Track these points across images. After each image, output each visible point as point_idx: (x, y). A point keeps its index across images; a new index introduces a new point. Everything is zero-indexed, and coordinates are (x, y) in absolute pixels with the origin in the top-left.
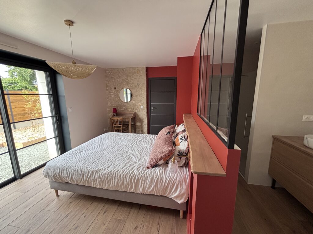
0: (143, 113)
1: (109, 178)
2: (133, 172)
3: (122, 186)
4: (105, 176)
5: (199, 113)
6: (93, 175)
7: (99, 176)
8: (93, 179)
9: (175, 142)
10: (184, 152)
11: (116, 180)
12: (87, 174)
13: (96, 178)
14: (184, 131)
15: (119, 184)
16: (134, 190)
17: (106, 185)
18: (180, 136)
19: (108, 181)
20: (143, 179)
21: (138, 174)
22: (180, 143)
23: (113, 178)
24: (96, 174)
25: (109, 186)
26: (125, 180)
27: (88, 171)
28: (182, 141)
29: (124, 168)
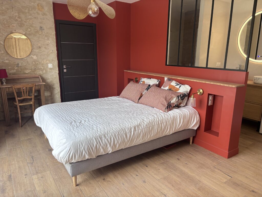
0: (53, 75)
2: (165, 116)
3: (161, 132)
4: (147, 127)
5: (168, 64)
6: (136, 130)
7: (142, 129)
8: (137, 135)
9: (171, 89)
10: (188, 93)
11: (156, 127)
12: (130, 132)
13: (139, 133)
14: (170, 80)
15: (159, 131)
16: (169, 132)
17: (149, 136)
18: (173, 83)
19: (150, 131)
20: (174, 119)
21: (170, 117)
22: (179, 88)
23: (153, 127)
24: (139, 129)
25: (151, 136)
26: (163, 125)
27: (129, 129)
28: (180, 86)
29: (156, 117)
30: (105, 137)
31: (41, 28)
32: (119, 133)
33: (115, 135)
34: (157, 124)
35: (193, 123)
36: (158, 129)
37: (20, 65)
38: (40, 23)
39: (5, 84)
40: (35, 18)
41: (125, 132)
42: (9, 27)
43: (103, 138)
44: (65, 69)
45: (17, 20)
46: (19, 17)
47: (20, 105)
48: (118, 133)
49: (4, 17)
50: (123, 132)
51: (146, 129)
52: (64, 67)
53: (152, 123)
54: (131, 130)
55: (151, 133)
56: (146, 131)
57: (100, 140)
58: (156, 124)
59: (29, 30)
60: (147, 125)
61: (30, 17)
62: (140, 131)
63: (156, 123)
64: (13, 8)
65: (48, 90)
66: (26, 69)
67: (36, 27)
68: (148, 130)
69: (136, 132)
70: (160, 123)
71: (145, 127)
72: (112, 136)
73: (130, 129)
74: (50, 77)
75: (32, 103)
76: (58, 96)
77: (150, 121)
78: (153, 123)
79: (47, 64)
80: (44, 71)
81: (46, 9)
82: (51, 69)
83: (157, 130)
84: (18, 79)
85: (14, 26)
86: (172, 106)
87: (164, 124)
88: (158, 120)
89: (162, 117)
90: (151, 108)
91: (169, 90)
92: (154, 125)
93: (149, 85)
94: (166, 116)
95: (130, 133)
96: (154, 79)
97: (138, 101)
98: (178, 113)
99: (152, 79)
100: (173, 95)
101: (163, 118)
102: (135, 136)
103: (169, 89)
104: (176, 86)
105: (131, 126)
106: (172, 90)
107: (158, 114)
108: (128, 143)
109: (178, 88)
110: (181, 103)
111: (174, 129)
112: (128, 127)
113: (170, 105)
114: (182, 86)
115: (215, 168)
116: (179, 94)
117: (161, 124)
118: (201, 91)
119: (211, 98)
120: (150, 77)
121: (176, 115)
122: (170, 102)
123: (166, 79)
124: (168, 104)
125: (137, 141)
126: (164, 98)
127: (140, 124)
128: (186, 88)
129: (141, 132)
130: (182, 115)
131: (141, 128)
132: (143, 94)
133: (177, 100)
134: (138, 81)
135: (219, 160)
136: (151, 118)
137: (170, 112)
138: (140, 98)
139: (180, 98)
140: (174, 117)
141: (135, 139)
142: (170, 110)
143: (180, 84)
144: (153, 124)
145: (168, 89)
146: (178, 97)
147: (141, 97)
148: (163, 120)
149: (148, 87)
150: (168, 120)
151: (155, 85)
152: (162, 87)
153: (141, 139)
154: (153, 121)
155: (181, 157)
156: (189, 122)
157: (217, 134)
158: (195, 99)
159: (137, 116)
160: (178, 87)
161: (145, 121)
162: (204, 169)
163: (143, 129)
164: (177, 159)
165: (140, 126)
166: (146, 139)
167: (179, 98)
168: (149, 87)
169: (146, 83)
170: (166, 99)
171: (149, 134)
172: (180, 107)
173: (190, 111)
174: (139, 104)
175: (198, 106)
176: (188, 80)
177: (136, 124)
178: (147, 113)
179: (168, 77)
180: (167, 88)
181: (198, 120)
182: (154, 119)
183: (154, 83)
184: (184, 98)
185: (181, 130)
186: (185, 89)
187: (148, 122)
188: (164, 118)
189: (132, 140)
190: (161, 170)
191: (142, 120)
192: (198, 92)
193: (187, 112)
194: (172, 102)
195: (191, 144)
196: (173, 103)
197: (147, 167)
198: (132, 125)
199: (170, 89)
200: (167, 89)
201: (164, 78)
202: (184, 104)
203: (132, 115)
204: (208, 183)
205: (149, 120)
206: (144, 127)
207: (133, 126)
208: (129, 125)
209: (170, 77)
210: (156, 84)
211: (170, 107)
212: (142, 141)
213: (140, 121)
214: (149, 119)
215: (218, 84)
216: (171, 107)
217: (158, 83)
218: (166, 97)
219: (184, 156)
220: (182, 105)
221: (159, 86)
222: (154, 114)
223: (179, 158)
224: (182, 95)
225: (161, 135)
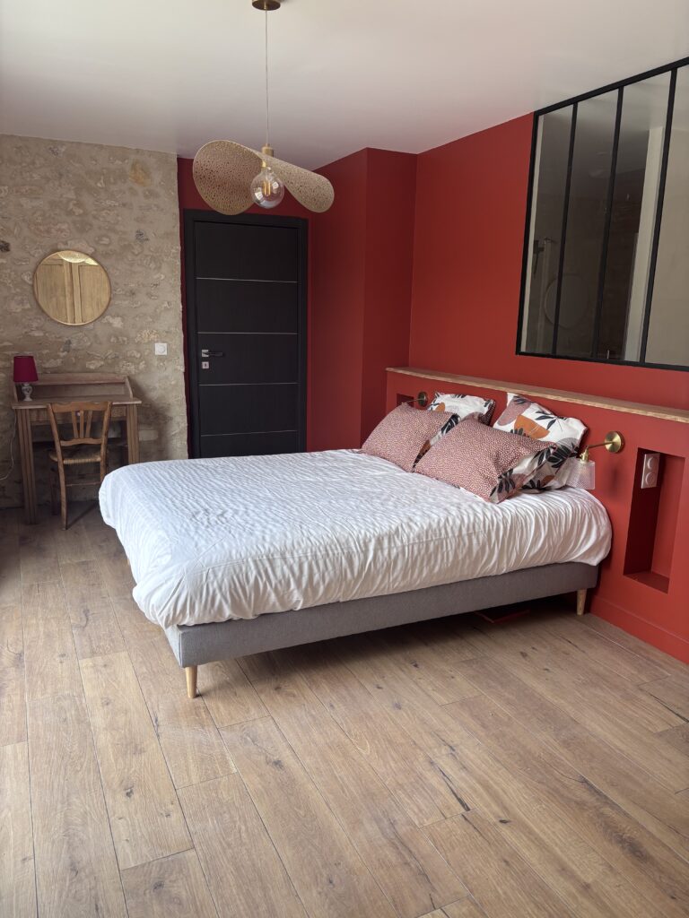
0: (167, 377)
1: (432, 544)
2: (484, 514)
3: (468, 561)
4: (420, 543)
5: (523, 349)
6: (382, 549)
7: (403, 547)
8: (385, 564)
9: (521, 430)
10: (577, 444)
11: (450, 546)
12: (362, 551)
13: (393, 557)
14: (523, 401)
15: (460, 557)
16: (496, 564)
17: (425, 569)
18: (531, 413)
19: (431, 555)
20: (516, 525)
21: (501, 518)
22: (549, 427)
23: (442, 543)
24: (393, 545)
25: (431, 570)
26: (475, 541)
27: (361, 542)
28: (553, 422)
29: (454, 513)
30: (284, 559)
31: (140, 234)
32: (326, 550)
33: (316, 555)
34: (456, 534)
35: (587, 543)
36: (459, 552)
37: (74, 345)
38: (138, 220)
39: (28, 399)
40: (124, 205)
41: (345, 551)
42: (48, 231)
43: (279, 562)
44: (205, 359)
45: (70, 213)
46: (79, 204)
47: (66, 462)
48: (324, 552)
49: (36, 203)
50: (342, 550)
51: (416, 548)
52: (204, 353)
53: (438, 532)
54: (366, 545)
55: (432, 562)
56: (416, 553)
57: (267, 565)
58: (450, 535)
59: (106, 241)
60: (419, 537)
61: (108, 202)
62: (394, 552)
63: (453, 532)
64: (61, 175)
65: (150, 424)
66: (90, 357)
67: (125, 233)
68: (423, 552)
69: (382, 552)
70: (464, 532)
71: (414, 540)
72: (307, 557)
73: (365, 543)
74: (157, 385)
75: (99, 459)
76: (179, 445)
77: (430, 525)
78: (443, 531)
79: (152, 343)
80: (142, 366)
81: (157, 177)
82: (161, 358)
83: (456, 555)
84: (67, 386)
85: (62, 231)
86: (518, 483)
87: (481, 537)
88: (458, 522)
89: (475, 515)
90: (448, 489)
91: (516, 433)
92: (443, 536)
93: (455, 417)
94: (489, 514)
95: (362, 555)
96: (476, 398)
97: (414, 466)
98: (532, 506)
99: (468, 397)
100: (523, 451)
101: (477, 520)
102: (378, 566)
103: (516, 430)
104: (537, 421)
105: (368, 534)
106: (525, 435)
107: (465, 506)
108: (355, 585)
109: (546, 427)
110: (550, 478)
111: (514, 556)
112: (358, 538)
113: (511, 481)
114: (559, 422)
115: (641, 690)
116: (544, 447)
117: (469, 536)
118: (617, 439)
119: (648, 463)
120: (462, 392)
121: (523, 513)
122: (511, 470)
123: (510, 397)
124: (504, 477)
125: (386, 581)
126: (491, 456)
127: (397, 530)
128: (570, 427)
129: (400, 556)
130: (544, 514)
131: (399, 543)
132: (432, 443)
133: (536, 466)
134: (427, 402)
135: (661, 670)
136: (437, 516)
137: (507, 502)
138: (419, 457)
139: (544, 459)
140: (515, 519)
141: (380, 577)
142: (509, 497)
143: (555, 415)
144: (440, 534)
145: (512, 431)
146: (539, 455)
147: (424, 454)
148: (477, 526)
149: (450, 421)
150: (495, 527)
151: (476, 417)
152: (496, 425)
153: (400, 578)
154: (442, 524)
155: (533, 648)
156: (569, 537)
157: (662, 584)
158: (593, 464)
159: (396, 507)
160: (544, 423)
161: (416, 524)
162: (602, 689)
163: (406, 548)
164: (522, 653)
165: (396, 537)
166: (416, 581)
167: (541, 459)
168: (452, 423)
169: (446, 410)
170: (496, 463)
171: (427, 564)
172: (548, 489)
173: (576, 504)
174: (415, 474)
175: (606, 486)
176: (579, 402)
177: (385, 530)
178: (430, 500)
179: (519, 391)
180: (509, 427)
181: (602, 534)
182: (447, 520)
183: (472, 411)
184: (564, 460)
185: (542, 562)
186: (566, 431)
187: (425, 528)
188: (482, 518)
189: (370, 578)
190: (458, 679)
191: (405, 520)
192: (606, 441)
193: (566, 507)
194: (516, 470)
195: (580, 612)
196: (522, 476)
197: (414, 668)
198: (372, 531)
199: (518, 431)
200: (509, 430)
201: (504, 395)
202: (560, 481)
203: (382, 504)
204: (600, 729)
205: (428, 521)
206: (411, 542)
207: (374, 535)
208: (363, 532)
209: (525, 393)
210: (480, 414)
211: (508, 487)
212: (402, 584)
213: (399, 522)
214: (429, 517)
215: (669, 417)
216: (514, 487)
217: (486, 410)
218: (498, 456)
219: (545, 647)
220: (554, 483)
221: (488, 420)
222: (453, 505)
223: (528, 650)
224: (552, 451)
225: (467, 574)
